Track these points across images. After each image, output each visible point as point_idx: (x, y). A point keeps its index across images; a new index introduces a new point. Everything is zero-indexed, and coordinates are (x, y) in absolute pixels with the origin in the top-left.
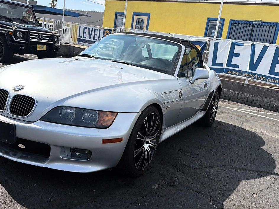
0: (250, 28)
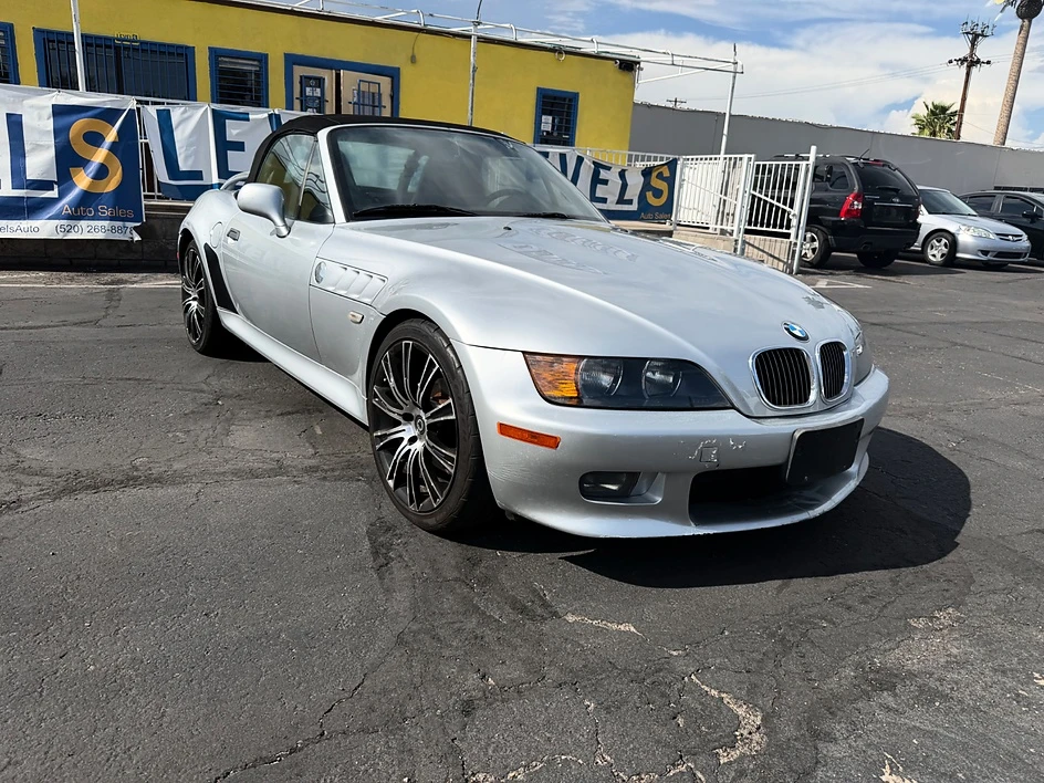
0: (112, 58)
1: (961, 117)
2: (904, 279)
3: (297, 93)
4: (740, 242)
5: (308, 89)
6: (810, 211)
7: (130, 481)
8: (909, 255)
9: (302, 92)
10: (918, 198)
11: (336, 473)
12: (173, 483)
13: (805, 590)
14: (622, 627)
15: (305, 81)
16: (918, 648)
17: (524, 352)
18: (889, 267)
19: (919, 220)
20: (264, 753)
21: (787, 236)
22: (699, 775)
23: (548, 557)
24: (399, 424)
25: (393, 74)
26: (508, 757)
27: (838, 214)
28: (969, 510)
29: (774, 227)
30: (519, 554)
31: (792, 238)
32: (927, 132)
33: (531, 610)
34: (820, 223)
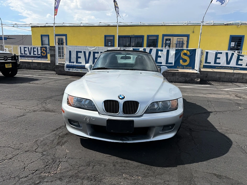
0: (129, 39)
9: (166, 42)
25: (188, 36)
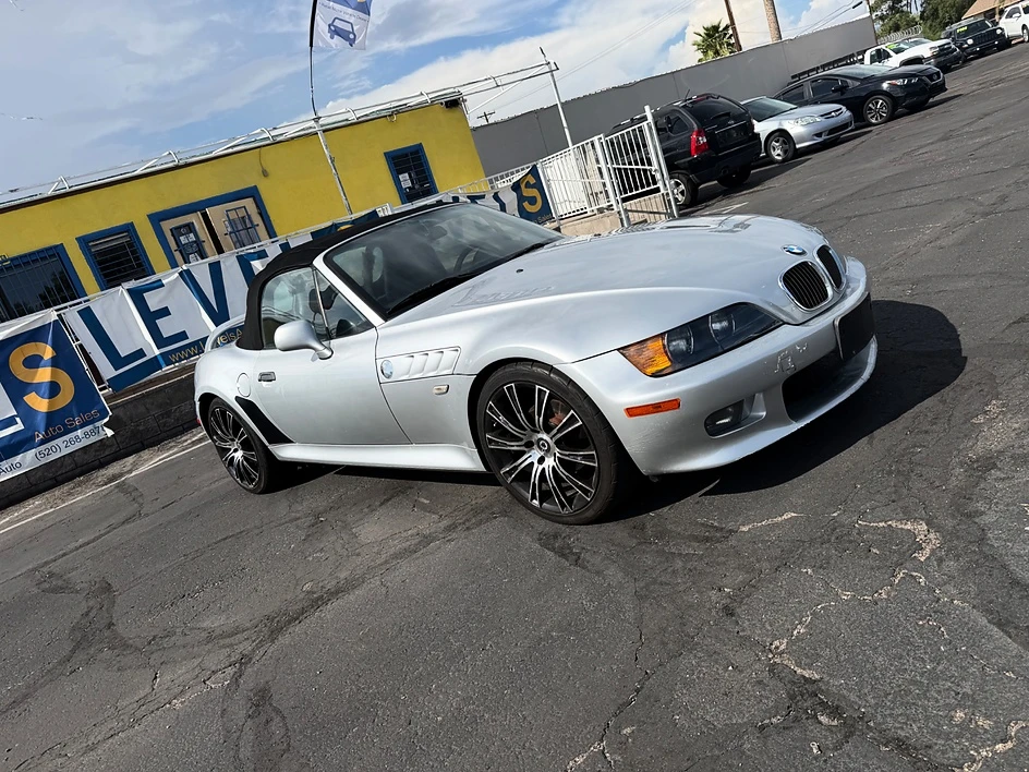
1: (734, 29)
2: (768, 184)
3: (173, 246)
4: (622, 212)
5: (182, 238)
6: (667, 160)
7: (317, 602)
8: (760, 162)
9: (178, 242)
10: (747, 112)
11: (474, 520)
12: (354, 587)
13: (886, 436)
14: (785, 517)
15: (176, 232)
16: (992, 435)
17: (618, 350)
18: (748, 181)
19: (755, 131)
20: (620, 702)
21: (658, 190)
22: (915, 574)
23: (690, 500)
24: (524, 453)
25: (253, 193)
26: (783, 625)
27: (690, 155)
28: (956, 331)
29: (643, 187)
30: (668, 508)
31: (662, 191)
32: (711, 53)
33: (712, 537)
34: (677, 167)
